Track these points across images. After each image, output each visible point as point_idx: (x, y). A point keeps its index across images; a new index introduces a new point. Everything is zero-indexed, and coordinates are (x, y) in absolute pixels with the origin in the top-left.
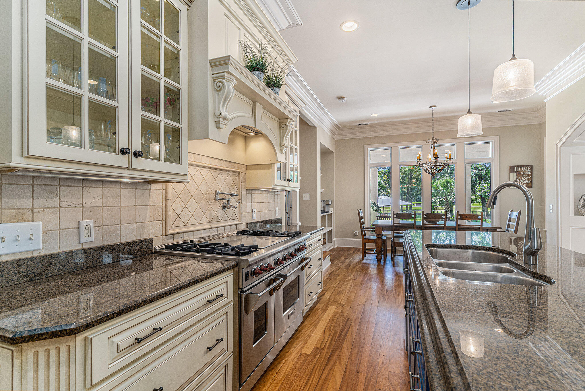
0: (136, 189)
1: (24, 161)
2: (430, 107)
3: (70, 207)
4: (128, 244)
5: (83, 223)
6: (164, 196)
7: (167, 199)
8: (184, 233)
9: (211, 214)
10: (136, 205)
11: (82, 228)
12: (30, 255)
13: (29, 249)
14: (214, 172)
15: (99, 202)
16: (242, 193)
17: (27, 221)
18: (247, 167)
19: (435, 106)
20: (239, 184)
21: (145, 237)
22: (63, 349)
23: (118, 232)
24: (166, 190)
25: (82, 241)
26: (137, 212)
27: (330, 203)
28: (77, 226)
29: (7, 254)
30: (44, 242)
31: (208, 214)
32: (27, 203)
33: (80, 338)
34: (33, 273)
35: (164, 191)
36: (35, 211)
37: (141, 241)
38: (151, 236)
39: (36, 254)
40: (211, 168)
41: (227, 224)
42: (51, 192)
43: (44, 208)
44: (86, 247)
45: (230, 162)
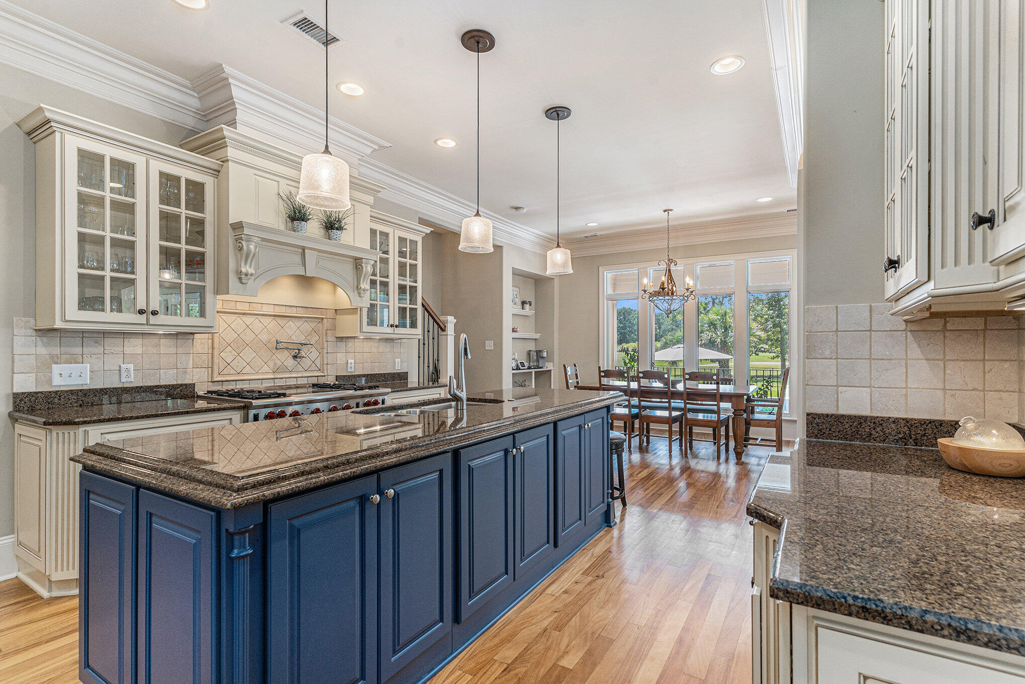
0: (177, 339)
1: (63, 324)
2: (665, 211)
3: (113, 353)
4: (165, 386)
5: (124, 366)
6: (210, 345)
7: (213, 348)
8: (236, 381)
9: (275, 364)
10: (177, 354)
11: (123, 371)
12: (80, 388)
13: (80, 383)
14: (279, 320)
15: (139, 350)
16: (327, 341)
17: (78, 363)
18: (337, 311)
19: (671, 210)
20: (323, 331)
21: (187, 382)
22: (72, 433)
23: (158, 376)
24: (212, 339)
25: (122, 381)
26: (178, 359)
27: (545, 355)
28: (118, 369)
29: (65, 386)
30: (91, 379)
31: (271, 364)
32: (78, 350)
33: (82, 429)
34: (82, 400)
35: (210, 341)
36: (84, 356)
37: (181, 385)
38: (194, 382)
39: (85, 387)
40: (275, 316)
41: (300, 375)
42: (96, 342)
43: (91, 354)
44: (126, 385)
45: (307, 308)
